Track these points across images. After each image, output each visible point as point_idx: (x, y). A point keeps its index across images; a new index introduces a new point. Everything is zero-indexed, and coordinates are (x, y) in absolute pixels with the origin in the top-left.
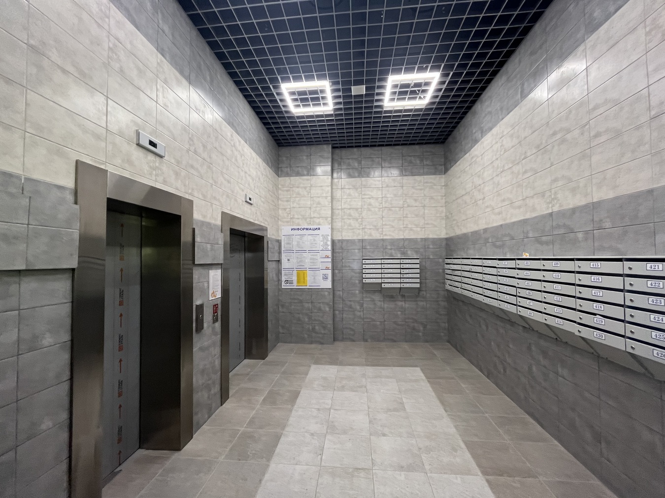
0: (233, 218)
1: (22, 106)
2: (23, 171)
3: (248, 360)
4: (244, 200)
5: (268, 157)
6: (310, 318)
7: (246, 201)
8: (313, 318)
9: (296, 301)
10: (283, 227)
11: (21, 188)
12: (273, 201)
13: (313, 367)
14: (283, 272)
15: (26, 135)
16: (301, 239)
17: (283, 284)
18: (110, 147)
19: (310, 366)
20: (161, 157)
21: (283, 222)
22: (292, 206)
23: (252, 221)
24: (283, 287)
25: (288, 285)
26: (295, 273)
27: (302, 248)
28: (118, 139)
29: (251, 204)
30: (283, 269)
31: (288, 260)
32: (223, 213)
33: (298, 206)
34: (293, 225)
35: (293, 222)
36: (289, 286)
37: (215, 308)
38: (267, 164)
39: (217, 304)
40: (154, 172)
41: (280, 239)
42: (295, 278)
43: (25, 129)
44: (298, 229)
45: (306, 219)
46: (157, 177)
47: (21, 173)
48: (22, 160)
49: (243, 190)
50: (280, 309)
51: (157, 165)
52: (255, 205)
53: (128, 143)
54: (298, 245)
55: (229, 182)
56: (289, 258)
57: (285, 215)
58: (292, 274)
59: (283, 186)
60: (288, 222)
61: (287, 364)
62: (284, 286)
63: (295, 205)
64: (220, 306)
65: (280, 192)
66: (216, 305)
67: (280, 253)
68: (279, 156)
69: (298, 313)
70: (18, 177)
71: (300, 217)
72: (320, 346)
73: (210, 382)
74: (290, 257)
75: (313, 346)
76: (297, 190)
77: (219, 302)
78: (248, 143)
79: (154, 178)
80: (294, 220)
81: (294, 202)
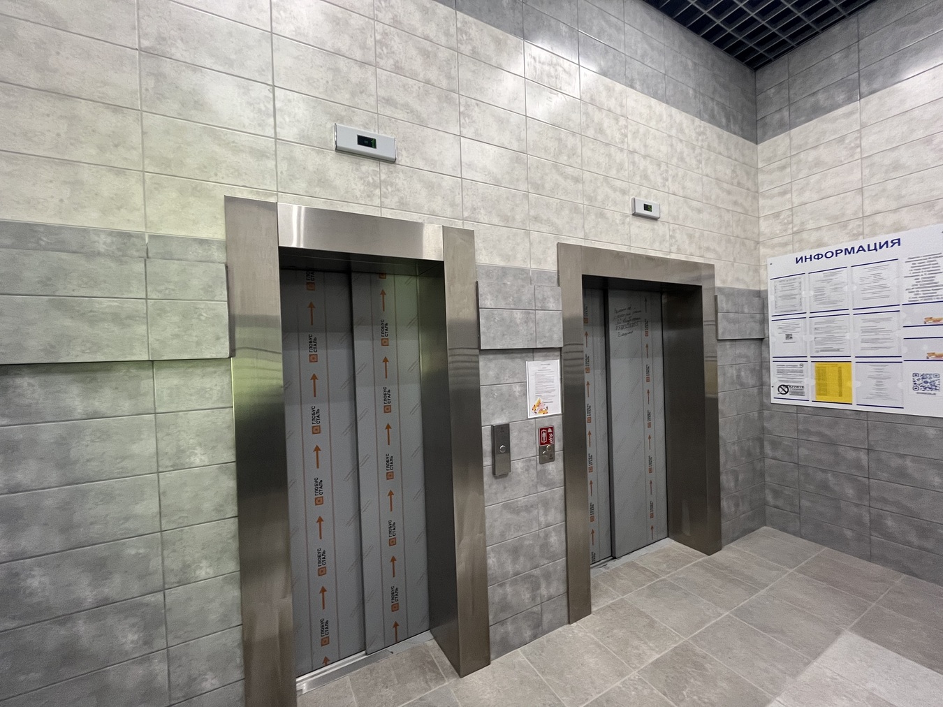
0: (593, 254)
1: (136, 139)
2: (146, 227)
3: (673, 542)
4: (629, 212)
5: (711, 104)
6: (864, 491)
7: (635, 214)
8: (873, 493)
9: (813, 438)
10: (769, 260)
11: (145, 250)
12: (736, 203)
13: (849, 641)
14: (773, 367)
15: (146, 177)
16: (829, 281)
17: (774, 392)
18: (283, 166)
19: (838, 633)
20: (392, 162)
21: (773, 247)
22: (796, 201)
23: (660, 255)
24: (773, 401)
25: (787, 396)
26: (810, 368)
27: (834, 302)
28: (298, 151)
29: (655, 219)
30: (772, 359)
31: (789, 337)
32: (561, 247)
33: (815, 197)
34: (801, 250)
35: (801, 241)
36: (790, 400)
37: (544, 435)
38: (713, 120)
39: (552, 428)
40: (377, 192)
41: (763, 288)
42: (809, 382)
43: (143, 168)
44: (818, 257)
45: (844, 225)
46: (383, 199)
47: (143, 230)
48: (143, 211)
49: (624, 192)
50: (768, 449)
51: (383, 177)
52: (663, 217)
53: (318, 152)
54: (819, 295)
55: (577, 180)
56: (789, 333)
57: (778, 228)
58: (801, 372)
59: (769, 160)
60: (786, 244)
61: (762, 592)
62: (775, 397)
63: (807, 196)
64: (558, 433)
65: (761, 177)
66: (547, 429)
67: (764, 321)
68: (755, 92)
69: (824, 471)
70: (140, 236)
71: (824, 223)
72: (900, 580)
73: (537, 572)
74: (794, 328)
75: (876, 569)
76: (812, 155)
77: (557, 424)
78: (638, 86)
79: (377, 202)
80: (805, 235)
81: (802, 191)
